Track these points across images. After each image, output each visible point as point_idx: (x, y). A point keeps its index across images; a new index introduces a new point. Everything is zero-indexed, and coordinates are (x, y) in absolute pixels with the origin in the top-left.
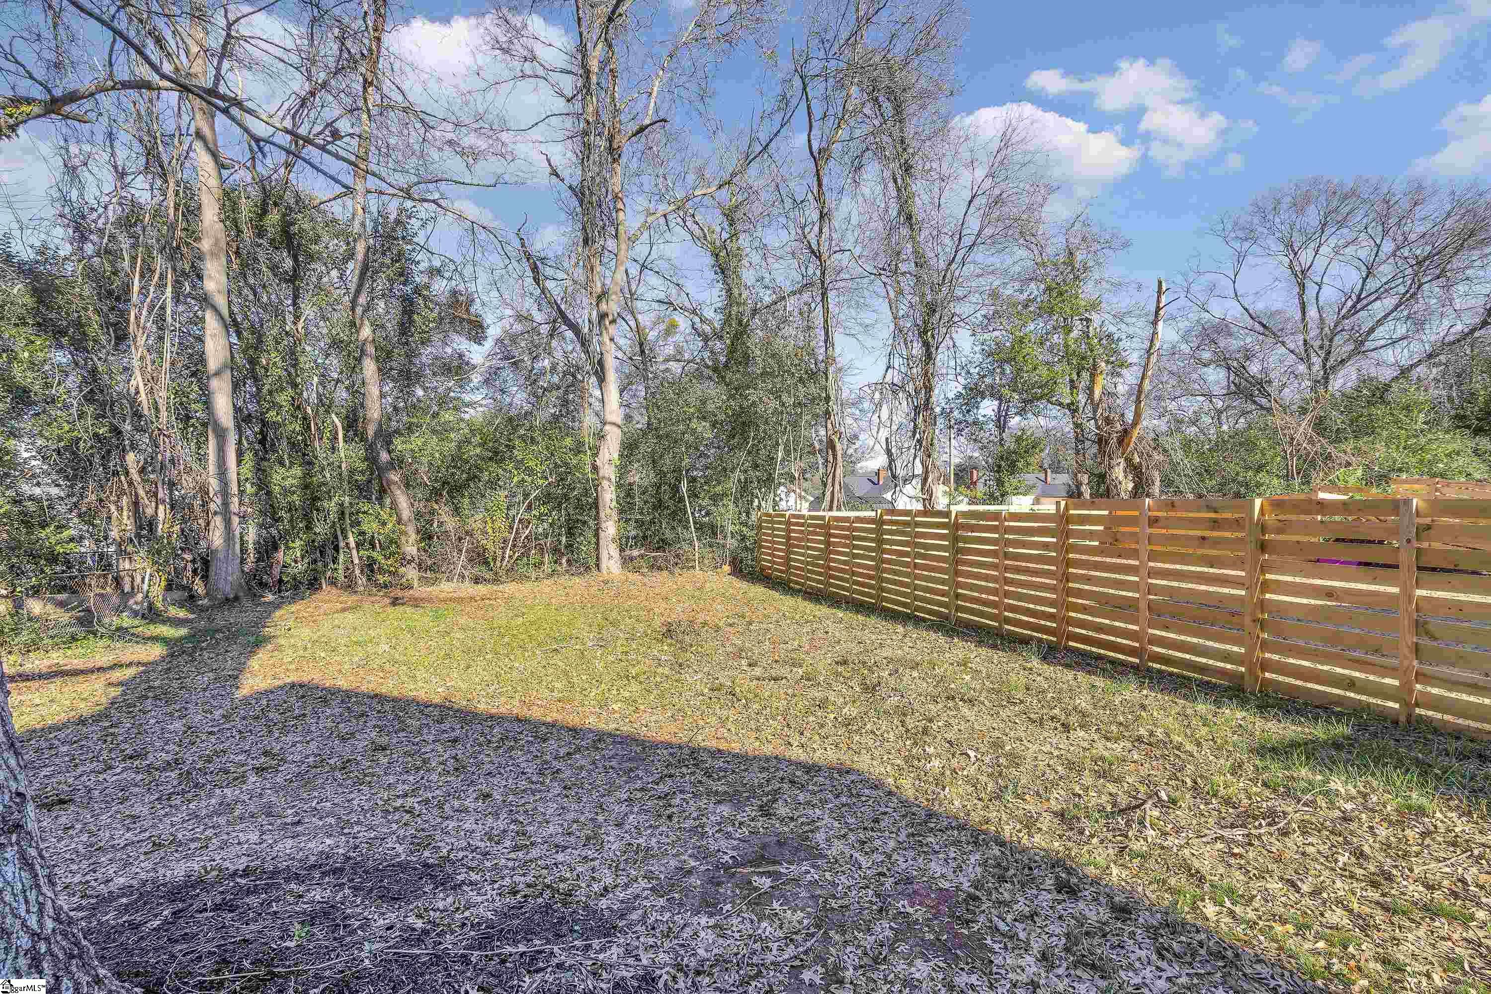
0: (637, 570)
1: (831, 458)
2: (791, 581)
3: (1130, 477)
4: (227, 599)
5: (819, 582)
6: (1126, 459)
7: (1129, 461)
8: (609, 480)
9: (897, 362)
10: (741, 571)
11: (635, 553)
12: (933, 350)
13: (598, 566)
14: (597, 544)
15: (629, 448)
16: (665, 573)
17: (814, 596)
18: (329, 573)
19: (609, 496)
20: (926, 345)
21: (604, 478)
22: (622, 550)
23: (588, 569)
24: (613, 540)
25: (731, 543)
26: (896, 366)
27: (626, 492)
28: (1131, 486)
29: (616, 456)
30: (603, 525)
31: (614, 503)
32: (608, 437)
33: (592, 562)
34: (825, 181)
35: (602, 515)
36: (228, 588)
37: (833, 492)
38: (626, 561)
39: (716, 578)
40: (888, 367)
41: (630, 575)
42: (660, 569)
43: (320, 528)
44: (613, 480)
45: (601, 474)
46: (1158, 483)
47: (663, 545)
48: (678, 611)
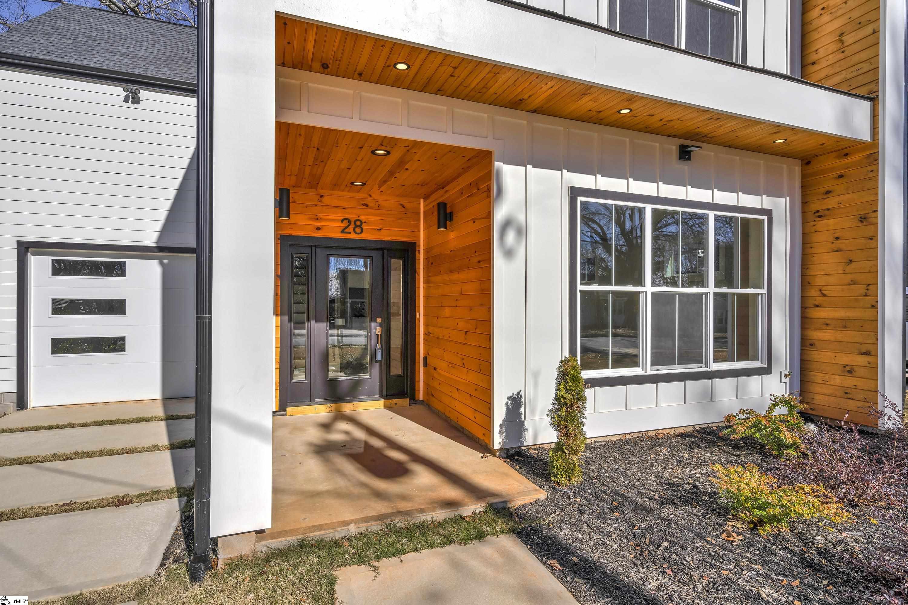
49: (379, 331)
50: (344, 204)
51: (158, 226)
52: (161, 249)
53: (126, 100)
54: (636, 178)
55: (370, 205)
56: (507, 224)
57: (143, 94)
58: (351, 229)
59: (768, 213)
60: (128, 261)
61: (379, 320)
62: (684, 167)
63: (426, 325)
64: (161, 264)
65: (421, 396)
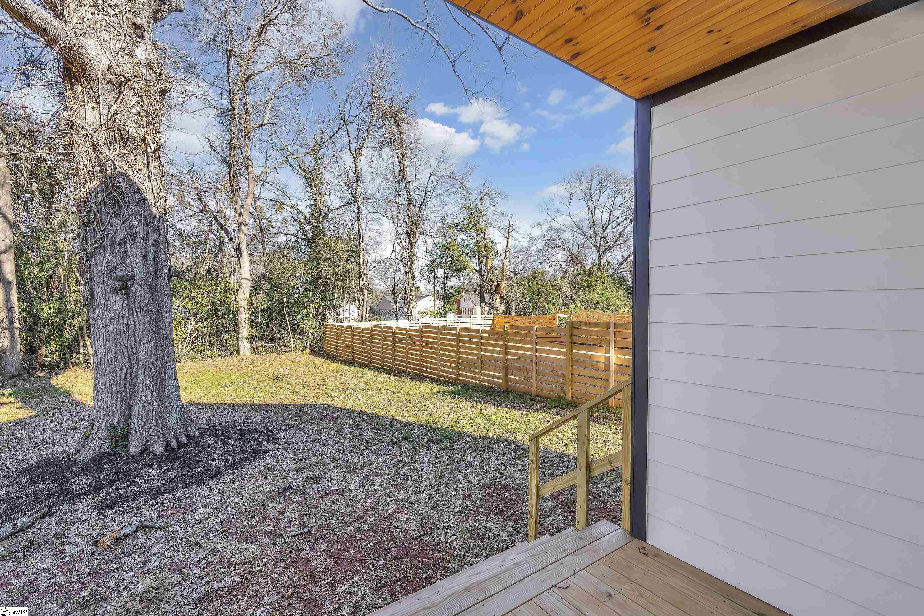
0: (260, 353)
1: (362, 297)
2: (338, 356)
3: (503, 304)
4: (13, 376)
5: (349, 356)
6: (500, 297)
7: (502, 298)
8: (244, 308)
9: (398, 248)
10: (315, 351)
11: (259, 344)
12: (413, 244)
13: (238, 352)
14: (238, 340)
15: (255, 290)
16: (275, 354)
17: (346, 362)
18: (74, 360)
19: (244, 316)
20: (410, 241)
21: (241, 307)
22: (251, 343)
23: (232, 353)
24: (247, 338)
25: (311, 338)
26: (397, 250)
27: (253, 313)
28: (503, 308)
29: (248, 295)
30: (241, 331)
31: (247, 319)
32: (244, 286)
33: (235, 350)
34: (358, 165)
35: (240, 325)
36: (14, 370)
37: (362, 313)
38: (254, 349)
39: (302, 355)
40: (393, 251)
41: (256, 356)
42: (272, 352)
43: (68, 335)
44: (246, 308)
45: (239, 305)
46: (514, 307)
47: (273, 340)
48: (282, 371)
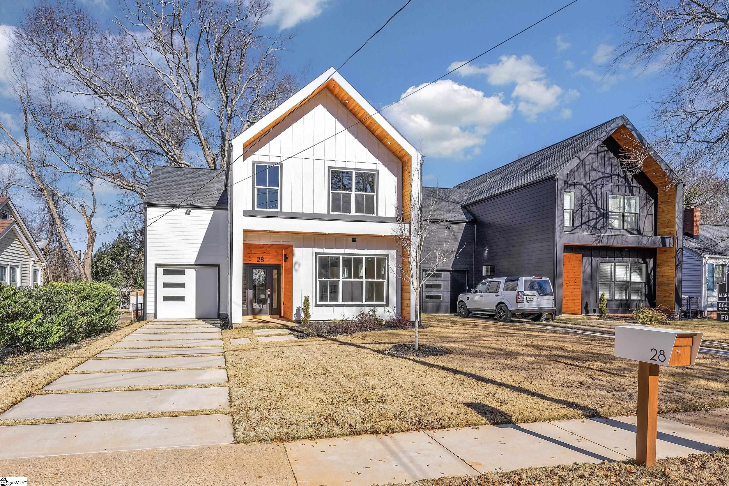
49: (269, 293)
50: (258, 253)
51: (195, 257)
52: (196, 265)
53: (186, 214)
54: (336, 248)
55: (266, 252)
56: (296, 263)
57: (192, 211)
58: (260, 260)
59: (388, 256)
60: (186, 270)
61: (269, 290)
62: (354, 244)
63: (284, 291)
64: (196, 270)
65: (283, 315)
